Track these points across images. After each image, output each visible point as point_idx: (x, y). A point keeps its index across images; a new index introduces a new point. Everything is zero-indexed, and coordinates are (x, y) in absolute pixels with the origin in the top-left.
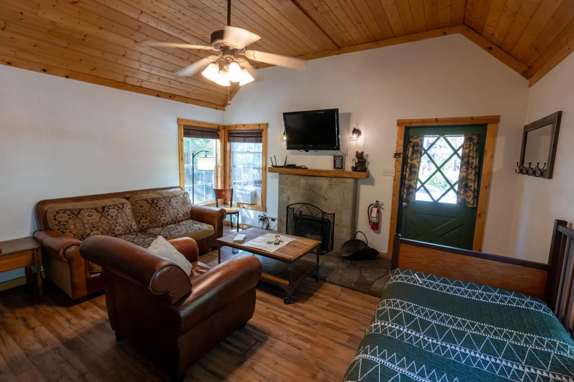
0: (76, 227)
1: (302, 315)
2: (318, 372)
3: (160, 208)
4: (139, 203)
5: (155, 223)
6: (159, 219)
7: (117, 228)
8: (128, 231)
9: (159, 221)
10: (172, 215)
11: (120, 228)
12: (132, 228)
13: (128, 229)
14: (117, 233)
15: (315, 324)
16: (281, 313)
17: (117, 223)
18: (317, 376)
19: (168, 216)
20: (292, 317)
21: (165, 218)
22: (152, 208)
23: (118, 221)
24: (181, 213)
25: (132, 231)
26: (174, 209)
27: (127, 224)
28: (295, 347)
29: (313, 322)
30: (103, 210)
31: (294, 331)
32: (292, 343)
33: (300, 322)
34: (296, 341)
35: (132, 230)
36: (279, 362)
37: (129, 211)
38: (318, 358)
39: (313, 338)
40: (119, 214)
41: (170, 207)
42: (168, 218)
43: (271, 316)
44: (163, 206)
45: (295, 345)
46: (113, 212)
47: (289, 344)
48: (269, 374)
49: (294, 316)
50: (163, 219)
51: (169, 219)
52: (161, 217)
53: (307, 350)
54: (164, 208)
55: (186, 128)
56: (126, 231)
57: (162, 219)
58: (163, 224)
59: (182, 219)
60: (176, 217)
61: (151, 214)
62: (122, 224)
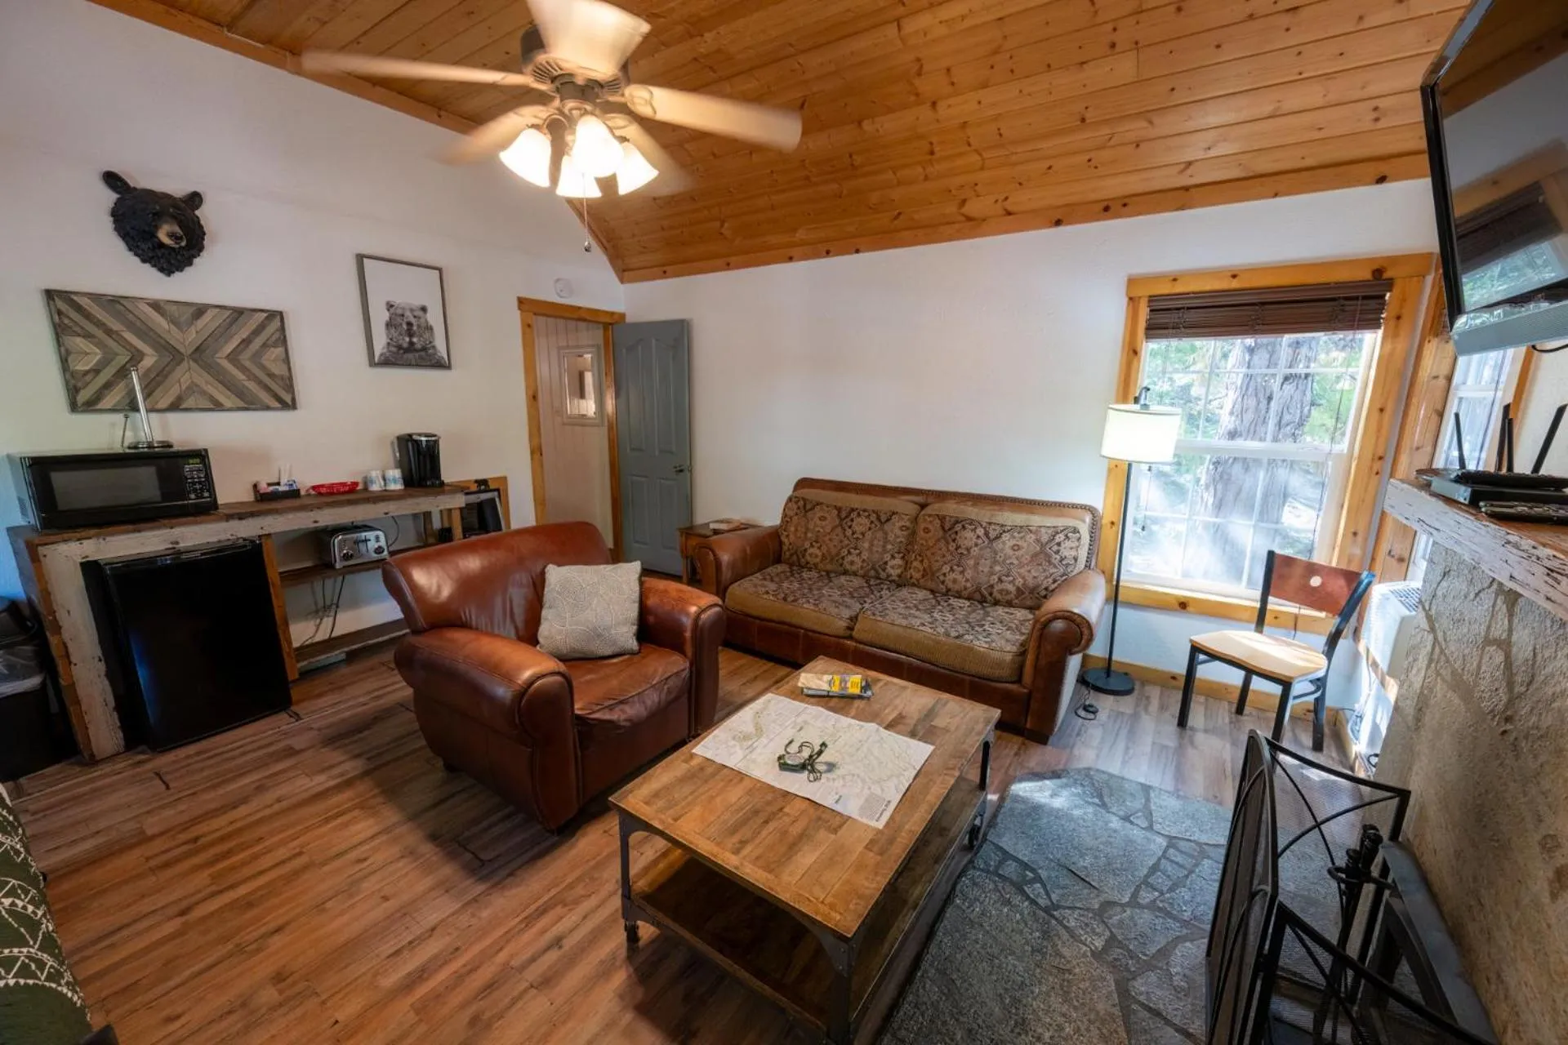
0: (796, 530)
1: (546, 982)
2: (281, 992)
3: (958, 548)
4: (903, 519)
5: (932, 580)
6: (944, 574)
7: (850, 558)
8: (872, 573)
9: (942, 578)
10: (983, 579)
11: (856, 559)
12: (884, 570)
13: (873, 568)
14: (848, 567)
15: (474, 1021)
16: (585, 917)
17: (855, 549)
18: (274, 985)
19: (969, 574)
20: (548, 948)
21: (959, 577)
22: (943, 541)
23: (860, 544)
24: (1012, 582)
25: (881, 576)
26: (995, 562)
27: (876, 557)
28: (410, 943)
29: (487, 1015)
30: (845, 516)
31: (476, 949)
32: (430, 936)
33: (507, 972)
34: (432, 948)
35: (883, 575)
36: (386, 905)
37: (899, 533)
38: (324, 1003)
39: (414, 1000)
40: (870, 533)
41: (987, 553)
42: (967, 580)
43: (580, 890)
44: (968, 543)
45: (415, 947)
46: (860, 524)
47: (433, 929)
48: (365, 885)
49: (553, 956)
50: (955, 578)
51: (969, 585)
52: (952, 570)
53: (375, 975)
54: (968, 550)
55: (1158, 305)
56: (869, 571)
57: (952, 576)
58: (948, 590)
59: (1011, 601)
60: (992, 586)
61: (933, 554)
62: (865, 555)
